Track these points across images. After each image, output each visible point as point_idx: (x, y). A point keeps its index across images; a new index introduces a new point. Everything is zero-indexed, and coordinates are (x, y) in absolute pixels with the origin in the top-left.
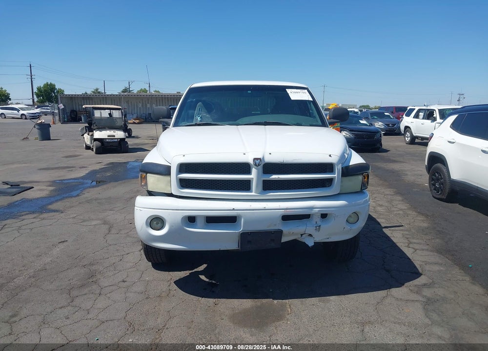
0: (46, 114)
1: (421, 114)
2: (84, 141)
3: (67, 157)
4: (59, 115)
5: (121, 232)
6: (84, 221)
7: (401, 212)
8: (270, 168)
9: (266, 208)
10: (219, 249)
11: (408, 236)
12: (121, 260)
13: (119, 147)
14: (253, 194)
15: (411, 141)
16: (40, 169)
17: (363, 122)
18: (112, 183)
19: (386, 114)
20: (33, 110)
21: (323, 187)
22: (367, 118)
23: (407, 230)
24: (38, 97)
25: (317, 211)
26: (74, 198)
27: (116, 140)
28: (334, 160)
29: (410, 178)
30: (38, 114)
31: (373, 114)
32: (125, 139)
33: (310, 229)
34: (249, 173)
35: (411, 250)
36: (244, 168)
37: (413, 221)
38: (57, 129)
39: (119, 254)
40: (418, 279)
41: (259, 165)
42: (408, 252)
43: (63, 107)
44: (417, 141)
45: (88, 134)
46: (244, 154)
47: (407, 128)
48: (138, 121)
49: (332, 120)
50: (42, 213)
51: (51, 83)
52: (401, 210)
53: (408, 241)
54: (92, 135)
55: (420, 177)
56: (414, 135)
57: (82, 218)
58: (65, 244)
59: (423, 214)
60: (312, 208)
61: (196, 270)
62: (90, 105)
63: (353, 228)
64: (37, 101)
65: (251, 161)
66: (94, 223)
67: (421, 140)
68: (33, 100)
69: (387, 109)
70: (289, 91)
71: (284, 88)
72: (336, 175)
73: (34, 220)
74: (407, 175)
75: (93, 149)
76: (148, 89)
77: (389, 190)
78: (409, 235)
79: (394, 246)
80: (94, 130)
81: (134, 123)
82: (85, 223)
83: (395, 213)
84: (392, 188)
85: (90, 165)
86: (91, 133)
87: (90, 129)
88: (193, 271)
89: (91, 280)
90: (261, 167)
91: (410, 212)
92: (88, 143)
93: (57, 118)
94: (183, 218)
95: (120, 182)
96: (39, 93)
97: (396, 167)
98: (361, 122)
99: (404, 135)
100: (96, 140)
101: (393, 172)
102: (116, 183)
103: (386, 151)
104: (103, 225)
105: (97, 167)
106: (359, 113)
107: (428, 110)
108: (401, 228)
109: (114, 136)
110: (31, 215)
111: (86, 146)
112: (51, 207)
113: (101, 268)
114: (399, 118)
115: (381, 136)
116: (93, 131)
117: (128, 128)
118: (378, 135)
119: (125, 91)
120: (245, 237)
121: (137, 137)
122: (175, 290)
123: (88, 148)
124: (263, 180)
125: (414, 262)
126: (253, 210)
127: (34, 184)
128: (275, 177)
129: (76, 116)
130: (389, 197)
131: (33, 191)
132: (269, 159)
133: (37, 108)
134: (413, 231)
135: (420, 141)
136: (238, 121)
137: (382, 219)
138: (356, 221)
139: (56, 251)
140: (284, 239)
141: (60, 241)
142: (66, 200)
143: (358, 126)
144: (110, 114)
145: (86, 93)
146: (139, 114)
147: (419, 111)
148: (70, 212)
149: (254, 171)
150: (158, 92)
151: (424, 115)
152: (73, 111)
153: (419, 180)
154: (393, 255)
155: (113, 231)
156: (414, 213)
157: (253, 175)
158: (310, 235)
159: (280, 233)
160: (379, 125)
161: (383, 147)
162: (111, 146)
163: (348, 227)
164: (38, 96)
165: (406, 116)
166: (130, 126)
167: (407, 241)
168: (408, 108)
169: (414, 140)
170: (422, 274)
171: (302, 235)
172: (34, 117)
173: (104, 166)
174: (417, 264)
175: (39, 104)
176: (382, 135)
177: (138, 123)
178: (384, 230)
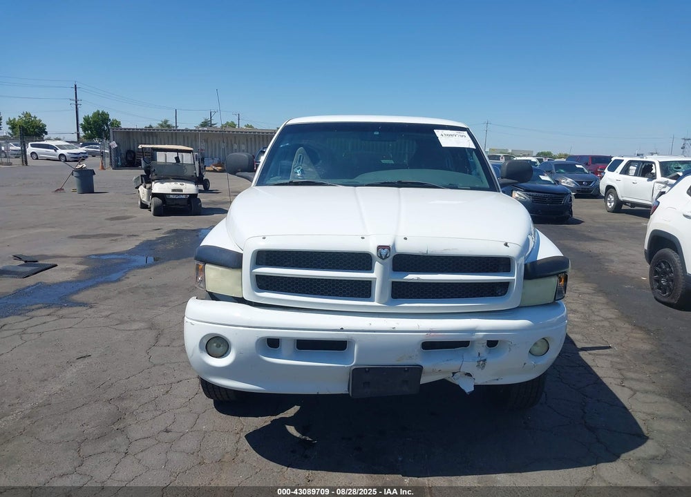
0: (94, 154)
1: (633, 169)
2: (139, 196)
3: (112, 219)
4: (111, 157)
5: (174, 344)
6: (122, 322)
7: (606, 324)
8: (405, 262)
9: (396, 329)
10: (316, 393)
11: (620, 366)
12: (167, 392)
13: (188, 206)
14: (375, 303)
15: (615, 208)
16: (72, 237)
17: (545, 178)
18: (170, 261)
19: (577, 166)
20: (77, 148)
21: (493, 295)
22: (549, 173)
23: (617, 356)
24: (84, 131)
25: (481, 337)
26: (112, 284)
27: (184, 197)
28: (512, 251)
29: (616, 267)
30: (83, 155)
31: (559, 166)
32: (196, 195)
33: (469, 365)
34: (369, 268)
35: (628, 392)
36: (361, 261)
37: (625, 338)
38: (106, 176)
39: (166, 382)
40: (642, 448)
41: (386, 257)
42: (623, 395)
43: (116, 146)
44: (624, 207)
45: (145, 187)
46: (363, 238)
47: (609, 188)
48: (220, 168)
49: (506, 180)
50: (61, 307)
51: (103, 112)
52: (606, 319)
53: (622, 374)
54: (150, 188)
55: (633, 265)
56: (621, 199)
57: (119, 317)
58: (87, 360)
59: (641, 328)
60: (473, 331)
61: (281, 415)
62: (149, 144)
63: (539, 363)
64: (84, 136)
65: (373, 251)
66: (135, 326)
67: (631, 206)
68: (78, 134)
69: (580, 159)
70: (438, 133)
71: (430, 129)
72: (514, 277)
73: (48, 319)
74: (612, 261)
75: (150, 208)
76: (236, 123)
77: (585, 285)
78: (621, 364)
79: (598, 382)
80: (153, 180)
81: (215, 171)
82: (121, 327)
83: (597, 324)
84: (590, 283)
85: (144, 232)
86: (148, 186)
87: (147, 180)
88: (278, 417)
89: (115, 428)
90: (389, 261)
91: (620, 324)
92: (145, 199)
93: (107, 160)
94: (258, 340)
95: (184, 260)
96: (86, 125)
97: (594, 247)
98: (543, 178)
99: (605, 198)
100: (155, 195)
101: (590, 256)
102: (176, 263)
103: (578, 222)
104: (148, 331)
105: (153, 236)
106: (538, 163)
107: (643, 162)
108: (608, 351)
109: (181, 191)
110: (44, 309)
111: (141, 203)
112: (78, 297)
113: (135, 406)
114: (599, 173)
115: (571, 200)
116: (151, 183)
117: (204, 178)
118: (567, 198)
119: (204, 124)
120: (360, 375)
121: (216, 192)
122: (246, 450)
123: (144, 206)
124: (393, 282)
125: (633, 413)
126: (374, 331)
127: (59, 259)
128: (412, 277)
129: (134, 158)
130: (587, 297)
131: (55, 270)
132: (403, 247)
133: (82, 146)
134: (629, 357)
135: (630, 208)
136: (358, 179)
137: (576, 334)
138: (544, 351)
139: (70, 373)
140: (424, 380)
141: (80, 356)
142: (101, 287)
143: (538, 185)
144: (177, 159)
145: (151, 127)
146: (221, 158)
147: (630, 163)
148: (102, 307)
149: (378, 266)
150: (251, 127)
151: (637, 170)
152: (129, 152)
153: (632, 270)
154: (598, 401)
155: (162, 341)
156: (627, 325)
157: (376, 274)
158: (469, 375)
159: (418, 370)
160: (567, 182)
161: (575, 216)
162: (176, 205)
163: (531, 362)
164: (85, 129)
165: (609, 170)
166: (207, 176)
167: (618, 375)
168: (613, 159)
169: (620, 207)
170: (647, 438)
171: (454, 373)
172: (78, 158)
173: (164, 234)
174: (639, 417)
175: (85, 141)
176: (573, 198)
177: (221, 171)
178: (582, 354)
